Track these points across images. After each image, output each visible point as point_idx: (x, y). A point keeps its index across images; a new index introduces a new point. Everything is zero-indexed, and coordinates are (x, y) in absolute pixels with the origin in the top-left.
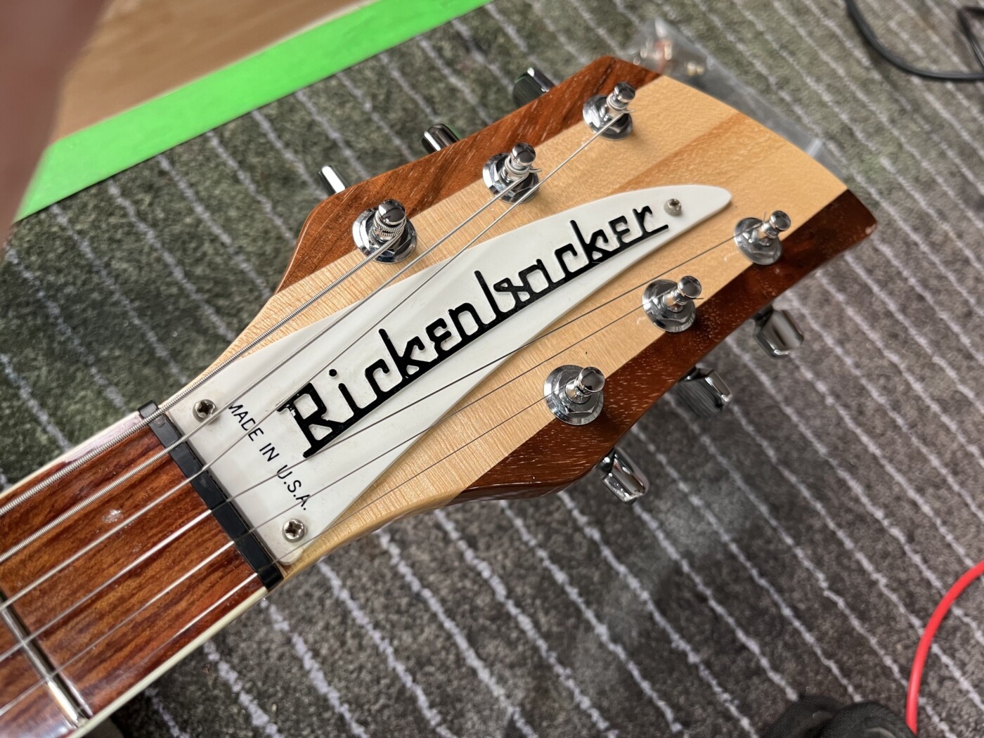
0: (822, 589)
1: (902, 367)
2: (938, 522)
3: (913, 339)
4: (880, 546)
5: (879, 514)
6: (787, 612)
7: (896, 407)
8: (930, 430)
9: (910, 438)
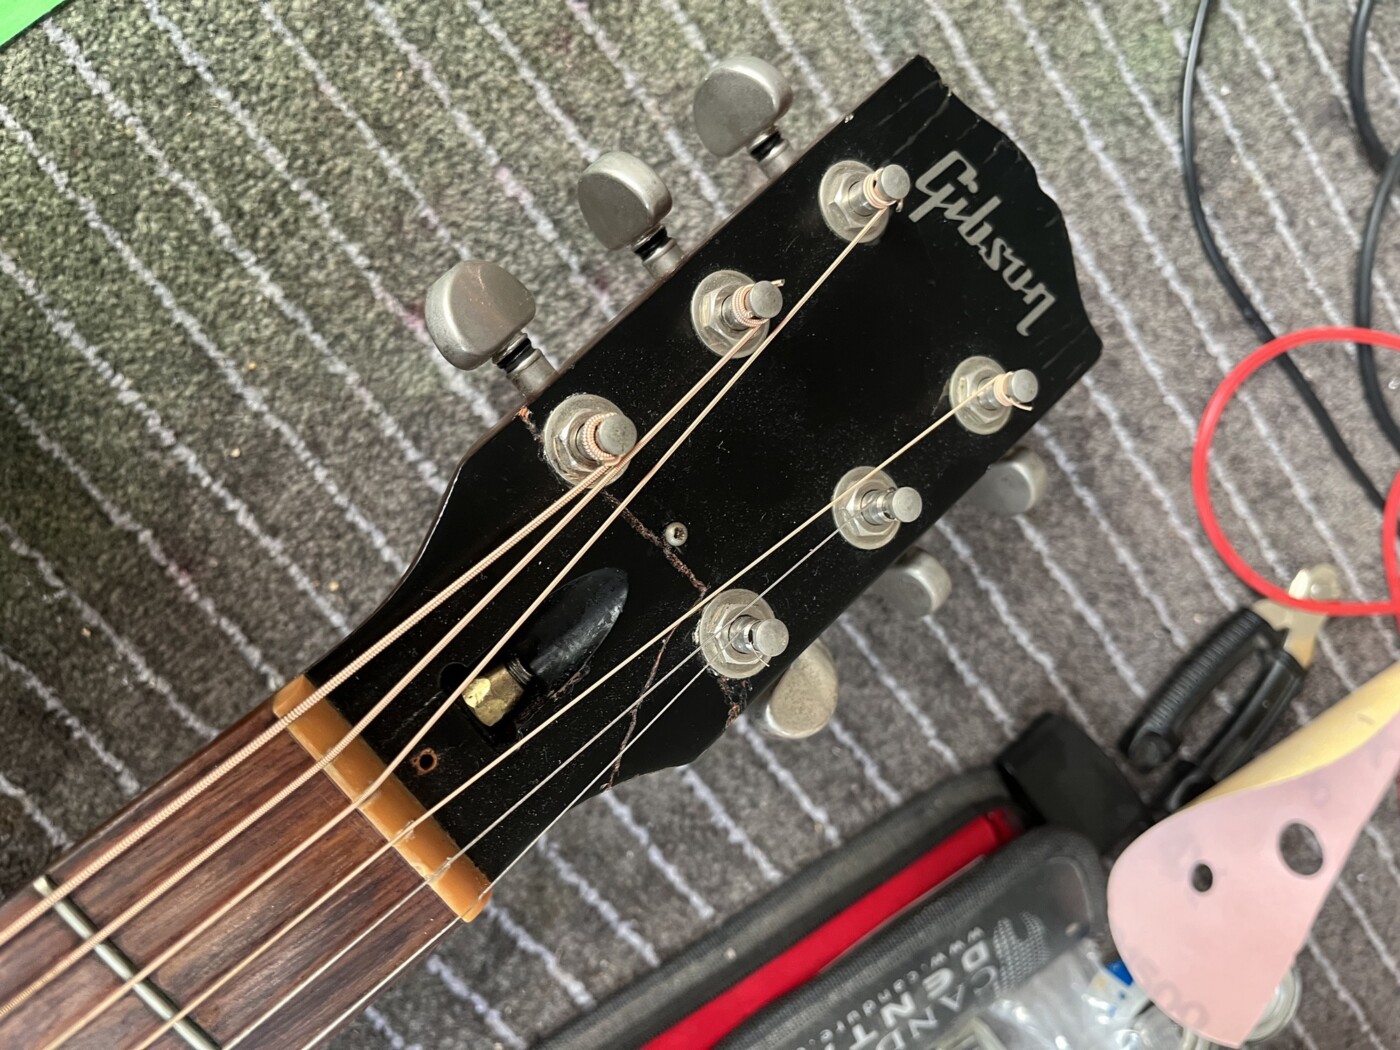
0: (926, 739)
1: (1113, 416)
2: (1107, 639)
3: (1144, 369)
4: (1015, 678)
5: (1023, 638)
6: (871, 771)
7: (1088, 478)
8: (1130, 510)
9: (1098, 524)
